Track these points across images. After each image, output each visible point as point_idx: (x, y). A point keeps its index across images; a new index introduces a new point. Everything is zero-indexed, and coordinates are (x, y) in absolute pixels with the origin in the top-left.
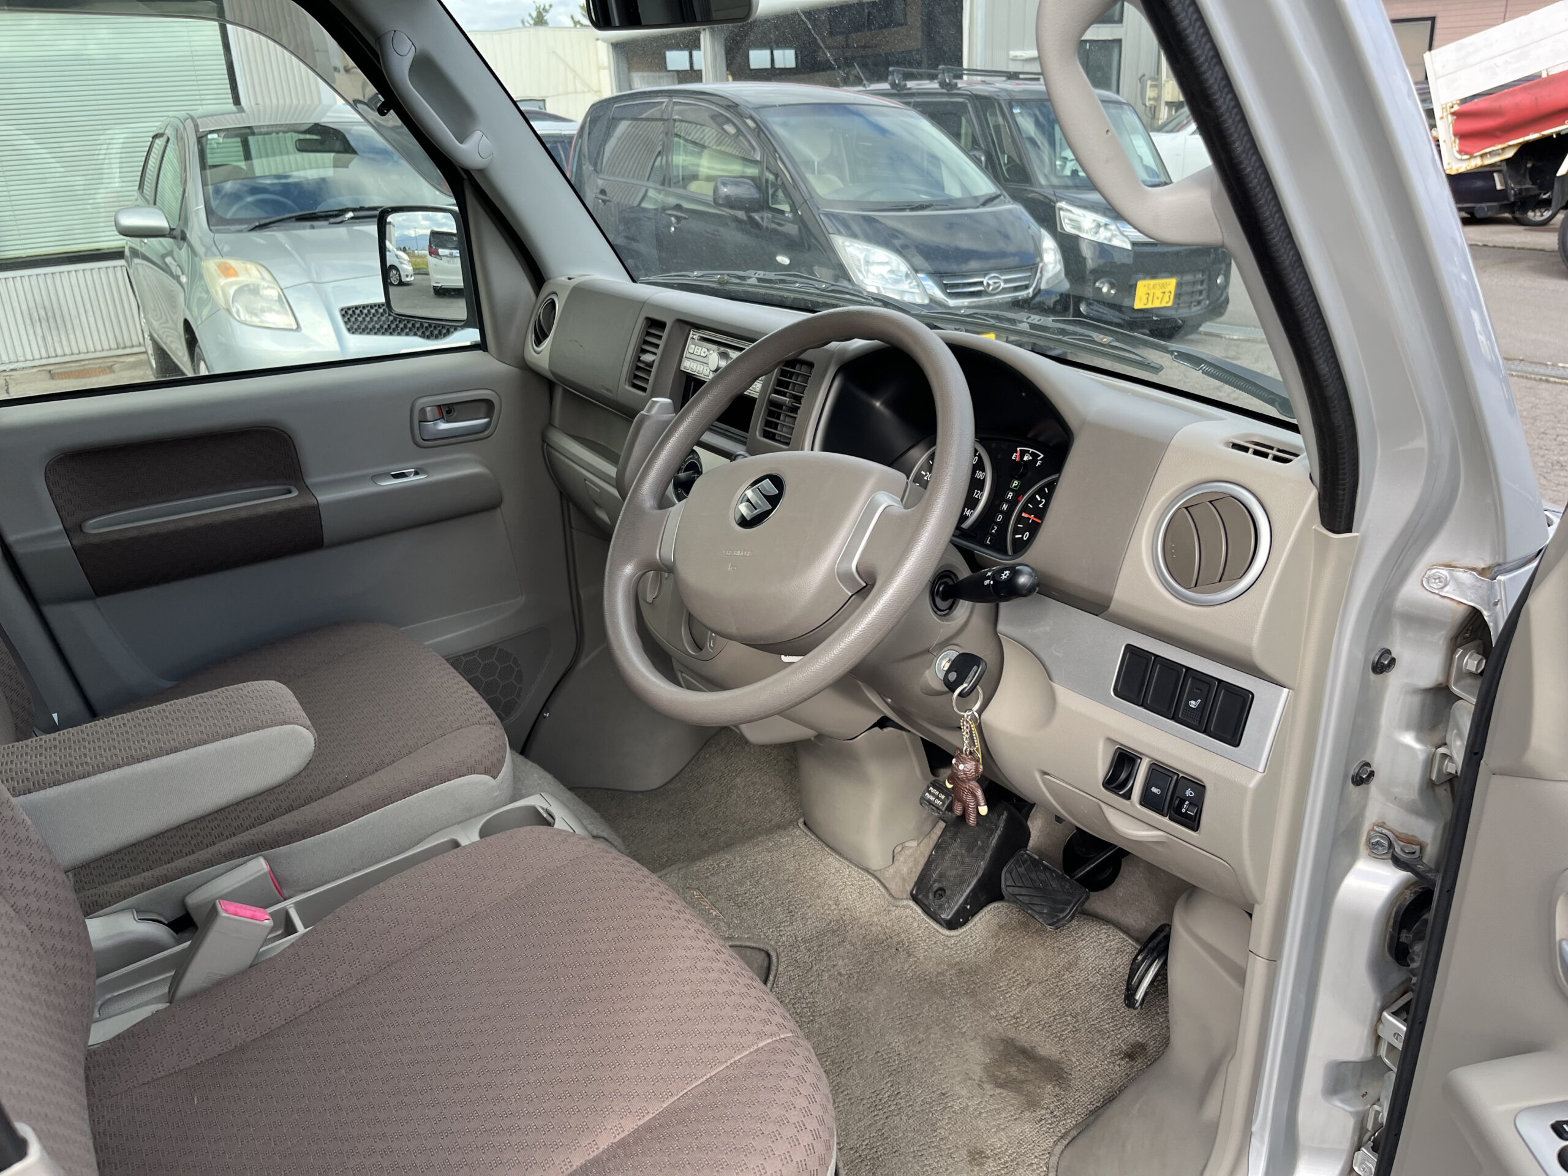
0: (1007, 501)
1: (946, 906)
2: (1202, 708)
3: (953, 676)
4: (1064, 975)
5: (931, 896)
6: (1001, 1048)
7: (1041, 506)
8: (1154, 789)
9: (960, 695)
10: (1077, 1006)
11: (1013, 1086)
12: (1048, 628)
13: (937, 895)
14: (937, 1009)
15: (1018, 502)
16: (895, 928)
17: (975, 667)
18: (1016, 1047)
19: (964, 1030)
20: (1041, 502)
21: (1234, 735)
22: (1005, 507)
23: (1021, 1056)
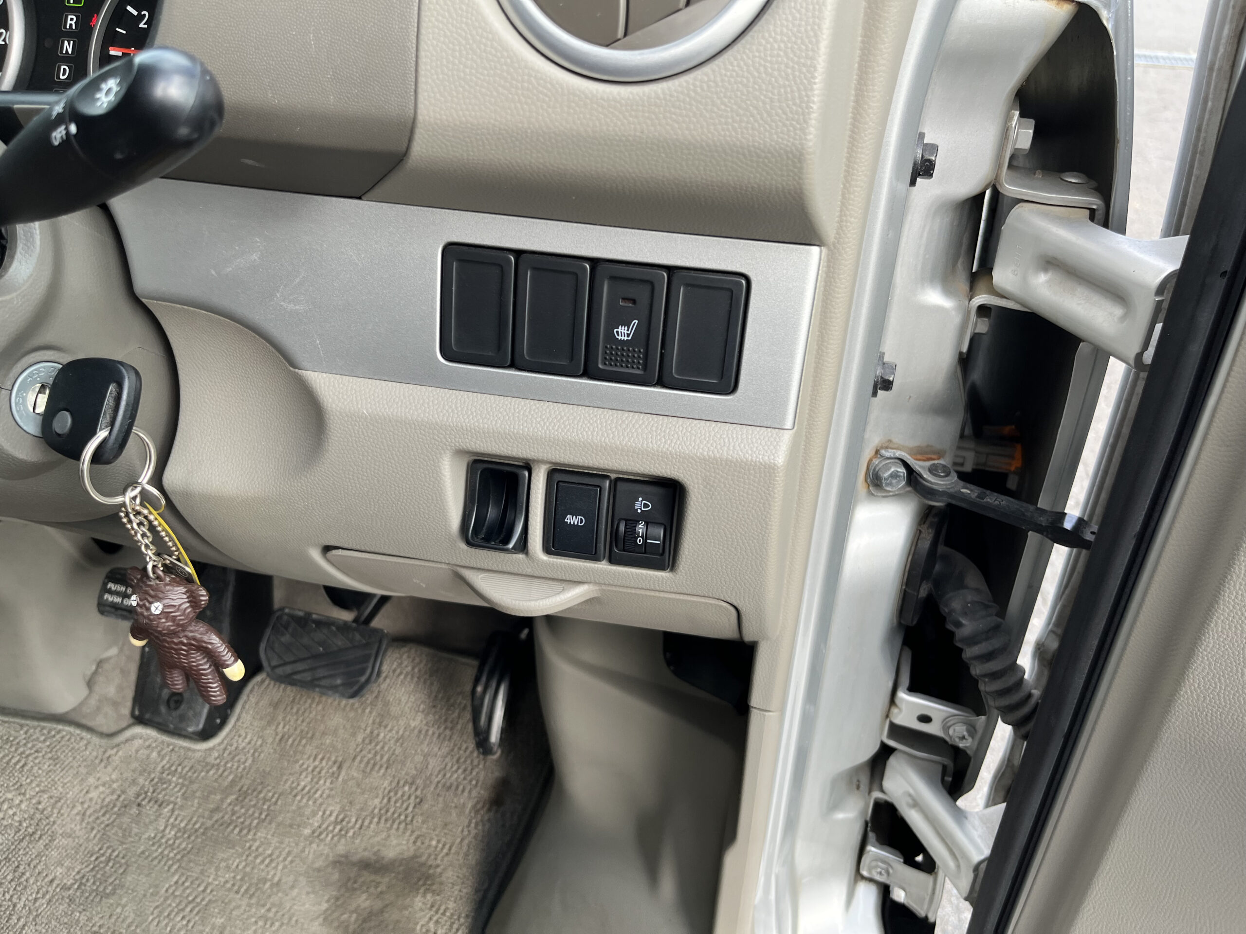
0: (69, 35)
1: (191, 713)
2: (644, 336)
3: (64, 422)
4: (378, 735)
5: (163, 709)
6: (336, 876)
7: (142, 25)
8: (571, 520)
9: (96, 458)
10: (410, 768)
11: (372, 924)
12: (255, 257)
13: (172, 705)
14: (228, 867)
15: (91, 30)
16: (125, 775)
17: (112, 388)
18: (354, 864)
19: (276, 879)
20: (141, 17)
21: (722, 374)
22: (68, 47)
23: (365, 873)
